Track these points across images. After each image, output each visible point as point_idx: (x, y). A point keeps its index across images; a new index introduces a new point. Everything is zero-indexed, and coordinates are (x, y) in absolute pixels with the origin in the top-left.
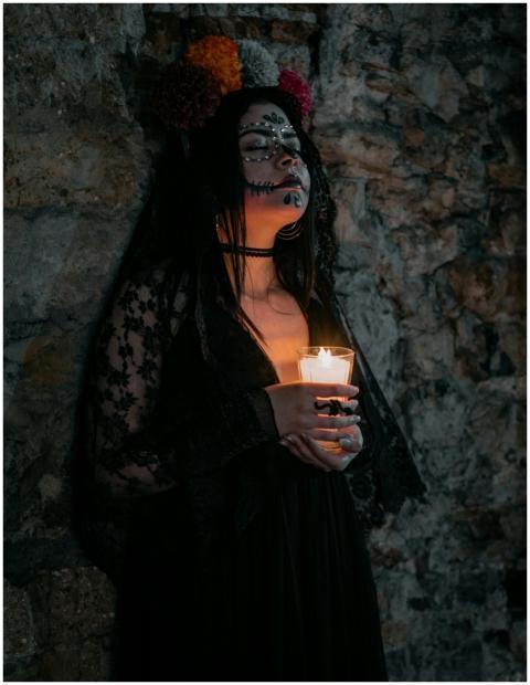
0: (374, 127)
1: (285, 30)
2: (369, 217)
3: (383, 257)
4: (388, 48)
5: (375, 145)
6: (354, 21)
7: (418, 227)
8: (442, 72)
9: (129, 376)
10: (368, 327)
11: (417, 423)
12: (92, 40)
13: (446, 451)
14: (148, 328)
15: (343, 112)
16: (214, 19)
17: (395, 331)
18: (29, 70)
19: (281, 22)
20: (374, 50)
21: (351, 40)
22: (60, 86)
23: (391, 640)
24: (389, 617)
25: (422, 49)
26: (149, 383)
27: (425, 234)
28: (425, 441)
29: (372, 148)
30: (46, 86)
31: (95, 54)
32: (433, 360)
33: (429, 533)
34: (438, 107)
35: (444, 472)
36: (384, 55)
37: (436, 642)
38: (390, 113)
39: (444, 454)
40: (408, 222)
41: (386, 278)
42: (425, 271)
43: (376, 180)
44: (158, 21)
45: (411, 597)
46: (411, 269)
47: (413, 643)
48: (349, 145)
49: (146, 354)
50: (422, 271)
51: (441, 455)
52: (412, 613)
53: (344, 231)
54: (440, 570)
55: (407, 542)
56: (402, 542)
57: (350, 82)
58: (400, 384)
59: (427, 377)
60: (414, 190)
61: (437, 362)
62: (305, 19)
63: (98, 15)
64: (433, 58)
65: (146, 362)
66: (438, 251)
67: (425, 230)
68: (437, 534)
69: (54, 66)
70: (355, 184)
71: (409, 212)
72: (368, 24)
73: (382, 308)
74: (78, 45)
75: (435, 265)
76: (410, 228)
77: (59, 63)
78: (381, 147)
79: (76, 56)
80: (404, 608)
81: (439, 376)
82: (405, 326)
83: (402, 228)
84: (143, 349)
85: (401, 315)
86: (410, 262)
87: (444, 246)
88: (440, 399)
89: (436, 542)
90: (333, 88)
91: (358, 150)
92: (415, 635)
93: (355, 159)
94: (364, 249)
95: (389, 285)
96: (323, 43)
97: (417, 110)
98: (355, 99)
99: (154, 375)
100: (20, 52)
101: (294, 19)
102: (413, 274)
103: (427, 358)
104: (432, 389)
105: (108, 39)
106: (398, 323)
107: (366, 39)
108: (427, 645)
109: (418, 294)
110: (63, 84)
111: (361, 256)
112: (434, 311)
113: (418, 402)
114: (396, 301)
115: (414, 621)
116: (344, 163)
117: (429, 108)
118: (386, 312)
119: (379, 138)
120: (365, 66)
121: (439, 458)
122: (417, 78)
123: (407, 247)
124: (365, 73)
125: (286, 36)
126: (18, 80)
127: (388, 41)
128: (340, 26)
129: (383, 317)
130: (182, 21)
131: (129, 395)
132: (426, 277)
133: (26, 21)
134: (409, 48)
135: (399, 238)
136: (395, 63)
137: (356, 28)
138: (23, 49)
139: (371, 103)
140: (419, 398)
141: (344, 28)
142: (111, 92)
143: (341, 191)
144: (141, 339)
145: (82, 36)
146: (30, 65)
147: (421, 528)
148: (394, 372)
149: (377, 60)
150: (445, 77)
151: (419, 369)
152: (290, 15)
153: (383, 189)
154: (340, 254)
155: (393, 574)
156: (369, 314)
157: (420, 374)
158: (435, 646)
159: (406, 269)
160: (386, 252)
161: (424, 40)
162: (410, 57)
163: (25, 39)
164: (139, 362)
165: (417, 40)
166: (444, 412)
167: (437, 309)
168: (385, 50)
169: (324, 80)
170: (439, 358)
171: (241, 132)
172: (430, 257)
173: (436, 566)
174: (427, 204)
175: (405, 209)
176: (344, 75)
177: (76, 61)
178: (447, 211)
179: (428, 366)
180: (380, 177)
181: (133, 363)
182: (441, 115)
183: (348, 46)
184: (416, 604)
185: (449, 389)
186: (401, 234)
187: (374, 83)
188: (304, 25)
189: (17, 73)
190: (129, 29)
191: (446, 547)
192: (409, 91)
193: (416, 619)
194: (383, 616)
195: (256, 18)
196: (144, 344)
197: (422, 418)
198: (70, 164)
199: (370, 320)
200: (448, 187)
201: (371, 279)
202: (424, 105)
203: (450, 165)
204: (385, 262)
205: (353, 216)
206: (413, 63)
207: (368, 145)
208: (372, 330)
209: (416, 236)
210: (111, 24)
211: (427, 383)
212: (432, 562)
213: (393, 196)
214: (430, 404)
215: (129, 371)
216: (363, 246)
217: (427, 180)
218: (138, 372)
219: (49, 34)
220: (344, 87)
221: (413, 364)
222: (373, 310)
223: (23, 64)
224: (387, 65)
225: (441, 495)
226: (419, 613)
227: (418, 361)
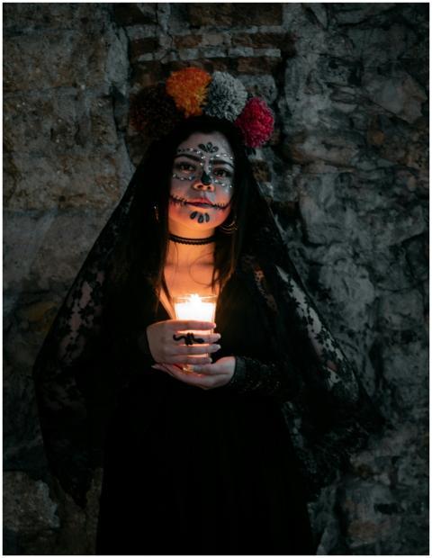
0: (337, 133)
1: (251, 64)
2: (340, 203)
3: (352, 233)
4: (346, 69)
5: (335, 146)
6: (317, 51)
7: (392, 208)
8: (403, 83)
9: (73, 313)
10: (347, 289)
11: (388, 367)
12: (83, 87)
13: (413, 387)
14: (98, 283)
15: (309, 122)
16: (184, 62)
17: (372, 292)
18: (34, 113)
19: (246, 58)
20: (334, 73)
21: (315, 67)
22: (58, 123)
23: (360, 536)
24: (356, 517)
25: (382, 67)
26: (84, 322)
27: (397, 214)
28: (394, 380)
29: (333, 149)
30: (46, 123)
31: (84, 97)
32: (401, 315)
33: (396, 452)
34: (403, 112)
35: (409, 404)
36: (343, 75)
37: (404, 540)
38: (355, 120)
39: (411, 391)
40: (385, 205)
41: (358, 250)
42: (393, 243)
43: (347, 174)
44: (144, 68)
45: (379, 503)
46: (379, 242)
47: (384, 539)
48: (310, 147)
49: (90, 302)
50: (389, 243)
51: (407, 390)
52: (380, 515)
53: (310, 216)
54: (409, 482)
55: (376, 459)
56: (372, 459)
57: (314, 99)
58: (376, 334)
59: (395, 328)
60: (378, 180)
61: (404, 316)
62: (267, 54)
63: (86, 69)
64: (394, 74)
65: (87, 307)
66: (408, 227)
67: (397, 210)
68: (405, 454)
69: (51, 109)
70: (319, 179)
71: (383, 198)
72: (329, 52)
73: (359, 274)
74: (73, 91)
75: (403, 238)
76: (384, 210)
77: (55, 106)
78: (341, 148)
79: (70, 101)
80: (372, 510)
81: (407, 327)
82: (380, 288)
83: (379, 209)
84: (89, 298)
85: (376, 279)
86: (379, 237)
87: (413, 223)
88: (405, 346)
89: (404, 460)
90: (299, 105)
91: (320, 152)
92: (385, 533)
93: (320, 159)
94: (331, 229)
95: (361, 256)
96: (288, 71)
97: (379, 116)
98: (320, 112)
99: (91, 318)
100: (26, 101)
101: (258, 55)
102: (380, 246)
103: (395, 313)
104: (399, 338)
105: (96, 85)
106: (375, 286)
107: (327, 64)
108: (397, 542)
109: (388, 263)
110: (60, 121)
111: (329, 234)
112: (405, 274)
113: (387, 348)
114: (369, 267)
115: (382, 522)
116: (312, 162)
117: (392, 113)
118: (363, 277)
119: (340, 141)
120: (330, 85)
121: (405, 393)
122: (377, 91)
123: (378, 225)
124: (331, 91)
125: (251, 69)
126: (25, 121)
127: (346, 63)
128: (305, 56)
129: (360, 281)
130: (162, 65)
131: (68, 327)
132: (394, 249)
133: (30, 78)
134: (370, 67)
135: (372, 219)
136: (355, 80)
137: (318, 56)
138: (28, 99)
139: (336, 114)
140: (389, 346)
141: (309, 57)
142: (99, 124)
143: (306, 185)
144: (90, 290)
145: (75, 85)
146: (34, 109)
147: (390, 450)
148: (371, 326)
149: (337, 79)
150: (406, 87)
151: (387, 322)
152: (254, 52)
153: (354, 180)
154: (309, 234)
155: (366, 484)
156: (347, 279)
157: (388, 326)
158: (403, 543)
159: (374, 243)
160: (355, 230)
161: (383, 60)
162: (370, 75)
163: (29, 91)
164: (83, 306)
165: (377, 60)
166: (410, 356)
167: (408, 273)
168: (343, 72)
169: (289, 100)
170: (406, 312)
171: (179, 153)
172: (399, 232)
173: (404, 480)
174: (397, 190)
175: (380, 194)
176: (309, 94)
177: (69, 104)
178: (413, 194)
179: (396, 320)
180: (350, 171)
181: (79, 305)
182: (405, 118)
183: (312, 71)
184: (381, 508)
185: (414, 339)
186: (376, 215)
187: (336, 98)
188: (267, 59)
189: (25, 116)
190: (112, 76)
191: (414, 465)
192: (370, 102)
194: (351, 516)
195: (221, 58)
196: (91, 294)
197: (392, 361)
198: (66, 178)
199: (348, 284)
200: (409, 176)
201: (345, 252)
202: (387, 111)
203: (410, 158)
204: (354, 237)
205: (318, 204)
206: (372, 79)
207: (329, 147)
208: (350, 291)
209: (389, 215)
210: (97, 75)
211: (395, 333)
212: (400, 476)
213: (364, 186)
214: (397, 350)
215: (74, 310)
216: (330, 226)
217: (393, 170)
219: (47, 86)
220: (308, 103)
221: (382, 318)
222: (350, 276)
223: (30, 109)
224: (346, 83)
225: (408, 422)
226: (386, 516)
227: (386, 316)
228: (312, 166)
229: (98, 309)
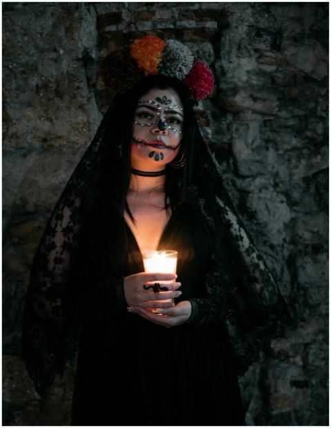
0: (261, 88)
1: (194, 34)
2: (264, 144)
3: (273, 168)
4: (269, 38)
5: (260, 99)
6: (246, 24)
7: (305, 148)
8: (314, 49)
9: (56, 232)
10: (269, 211)
11: (301, 272)
12: (61, 52)
13: (320, 289)
14: (76, 207)
15: (239, 80)
16: (141, 32)
17: (289, 214)
18: (23, 72)
19: (191, 29)
20: (260, 41)
21: (244, 36)
22: (42, 80)
23: (279, 405)
24: (276, 391)
25: (297, 36)
26: (66, 239)
27: (309, 152)
28: (306, 283)
29: (258, 101)
30: (32, 80)
31: (62, 60)
32: (311, 231)
33: (308, 340)
34: (313, 72)
35: (318, 302)
36: (267, 42)
37: (314, 409)
38: (275, 78)
39: (319, 291)
40: (299, 145)
41: (277, 180)
42: (306, 175)
43: (269, 120)
44: (110, 37)
45: (293, 379)
46: (294, 175)
47: (297, 408)
48: (241, 99)
49: (70, 222)
50: (302, 175)
51: (316, 291)
52: (294, 389)
53: (240, 153)
54: (317, 363)
55: (292, 345)
56: (288, 345)
57: (244, 61)
58: (292, 247)
59: (307, 242)
60: (294, 125)
61: (314, 233)
62: (207, 26)
63: (64, 37)
64: (306, 41)
65: (68, 227)
66: (317, 163)
67: (309, 149)
68: (314, 341)
69: (36, 69)
70: (247, 124)
71: (298, 139)
72: (255, 24)
73: (279, 200)
74: (54, 55)
75: (313, 171)
76: (298, 149)
77: (40, 66)
78: (265, 100)
79: (51, 62)
80: (289, 385)
81: (316, 242)
82: (295, 211)
83: (294, 149)
84: (69, 219)
85: (292, 203)
86: (294, 171)
87: (322, 159)
88: (315, 256)
89: (313, 346)
90: (232, 66)
91: (248, 103)
92: (298, 403)
93: (248, 109)
94: (256, 164)
95: (281, 185)
96: (223, 39)
97: (294, 75)
98: (248, 72)
99: (71, 235)
100: (17, 63)
101: (200, 26)
102: (295, 178)
103: (307, 230)
104: (309, 250)
105: (72, 50)
106: (291, 209)
107: (254, 34)
108: (308, 410)
109: (302, 191)
110: (43, 78)
111: (255, 168)
112: (315, 200)
113: (300, 258)
114: (287, 194)
115: (296, 395)
116: (242, 111)
117: (305, 73)
118: (282, 202)
119: (264, 95)
120: (256, 51)
121: (314, 294)
122: (293, 55)
123: (294, 161)
124: (257, 55)
125: (194, 37)
126: (15, 78)
127: (269, 33)
128: (236, 27)
129: (279, 205)
130: (124, 34)
131: (54, 243)
132: (306, 180)
133: (20, 44)
134: (288, 36)
135: (289, 156)
136: (276, 47)
137: (247, 27)
138: (19, 61)
139: (261, 73)
140: (301, 256)
141: (240, 28)
142: (74, 81)
143: (237, 129)
144: (70, 213)
145: (55, 50)
146: (23, 69)
147: (303, 337)
148: (288, 240)
149: (262, 46)
150: (316, 52)
151: (301, 237)
152: (197, 25)
153: (275, 125)
154: (239, 168)
155: (283, 365)
156: (269, 203)
157: (301, 241)
158: (313, 412)
159: (291, 175)
160: (276, 165)
161: (298, 30)
162: (287, 42)
163: (19, 55)
164: (64, 226)
165: (293, 31)
166: (318, 264)
167: (317, 199)
168: (267, 40)
169: (224, 62)
170: (315, 230)
171: (140, 104)
172: (310, 167)
173: (313, 361)
174: (309, 133)
175: (295, 137)
176: (240, 57)
177: (51, 65)
178: (321, 137)
179: (307, 235)
180: (272, 118)
181: (61, 225)
182: (315, 77)
183: (242, 39)
184: (295, 384)
185: (322, 250)
186: (291, 153)
187: (261, 60)
188: (207, 30)
189: (15, 74)
190: (85, 44)
191: (321, 350)
192: (288, 64)
193: (297, 394)
194: (272, 390)
195: (171, 29)
196: (71, 216)
197: (304, 268)
198: (48, 123)
199: (270, 207)
200: (318, 122)
201: (267, 182)
202: (301, 71)
203: (319, 108)
204: (274, 171)
205: (246, 144)
206: (289, 46)
207: (255, 99)
208: (272, 213)
209: (302, 153)
210: (72, 42)
211: (307, 246)
212: (311, 359)
213: (282, 130)
214: (308, 259)
215: (57, 229)
216: (256, 162)
217: (306, 118)
218: (62, 231)
219: (33, 51)
220: (239, 65)
221: (297, 235)
222: (271, 201)
223: (20, 69)
224: (269, 48)
225: (316, 317)
226: (300, 390)
227: (300, 233)
228: (241, 115)
229: (76, 228)
